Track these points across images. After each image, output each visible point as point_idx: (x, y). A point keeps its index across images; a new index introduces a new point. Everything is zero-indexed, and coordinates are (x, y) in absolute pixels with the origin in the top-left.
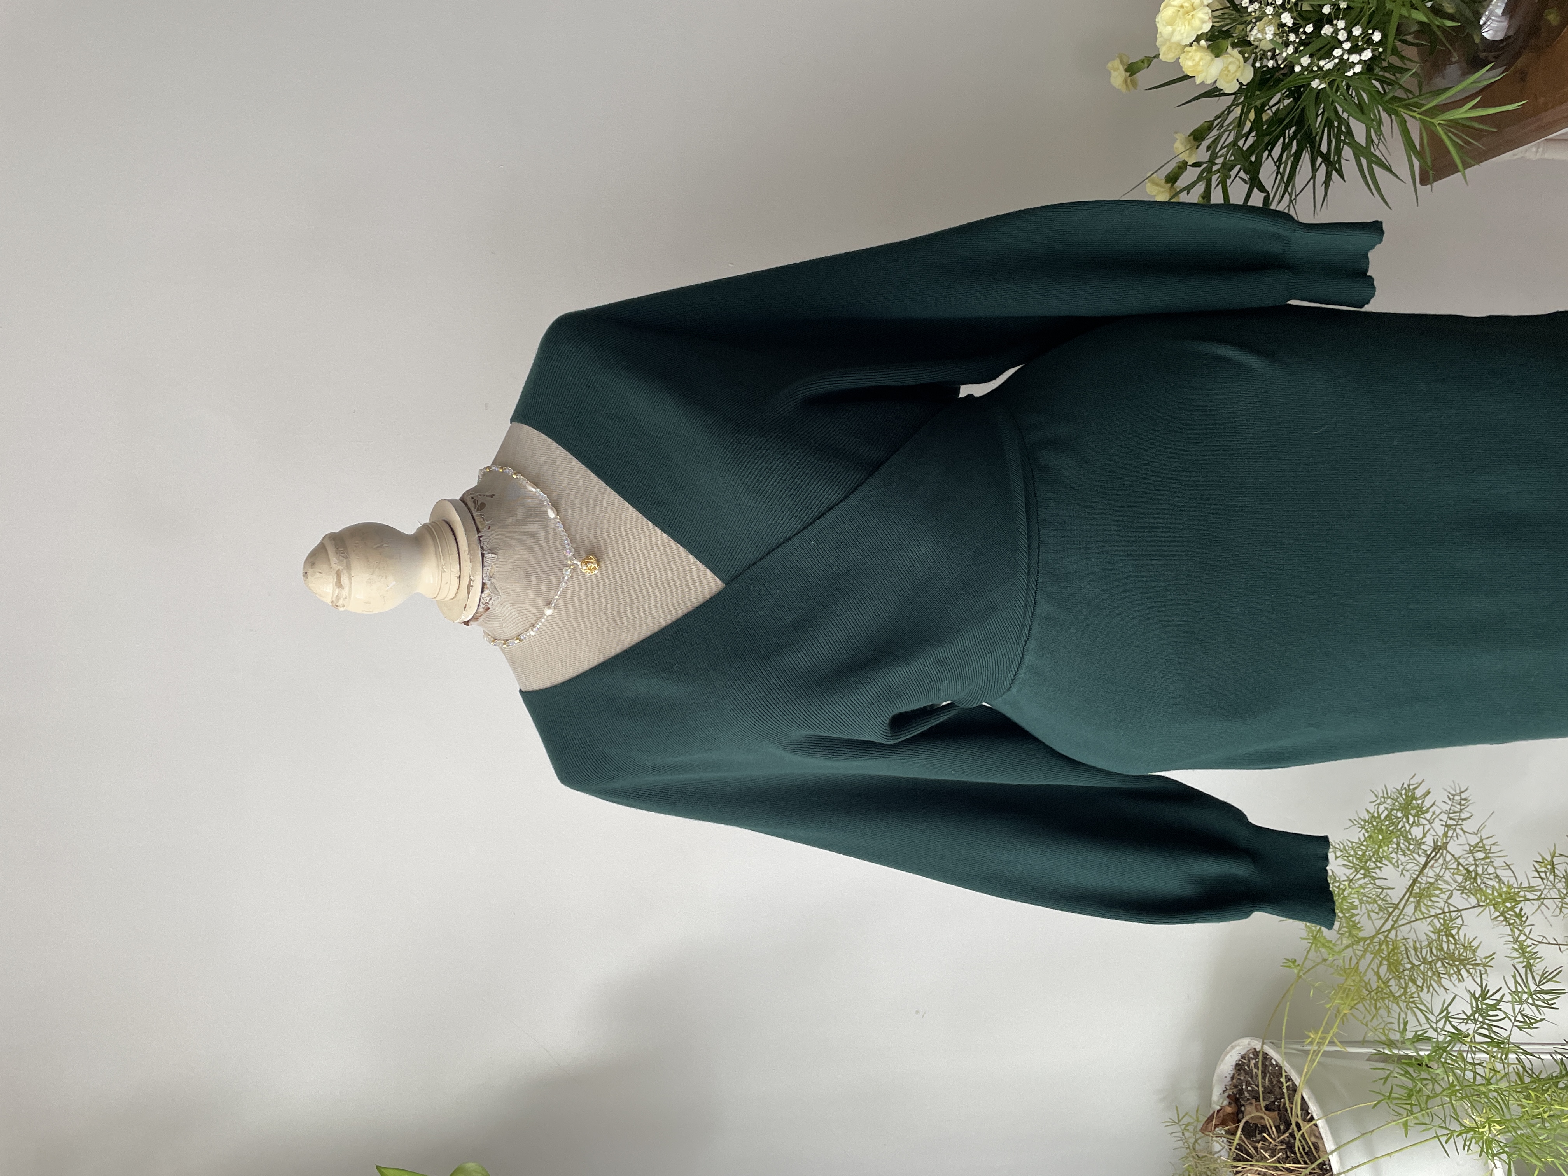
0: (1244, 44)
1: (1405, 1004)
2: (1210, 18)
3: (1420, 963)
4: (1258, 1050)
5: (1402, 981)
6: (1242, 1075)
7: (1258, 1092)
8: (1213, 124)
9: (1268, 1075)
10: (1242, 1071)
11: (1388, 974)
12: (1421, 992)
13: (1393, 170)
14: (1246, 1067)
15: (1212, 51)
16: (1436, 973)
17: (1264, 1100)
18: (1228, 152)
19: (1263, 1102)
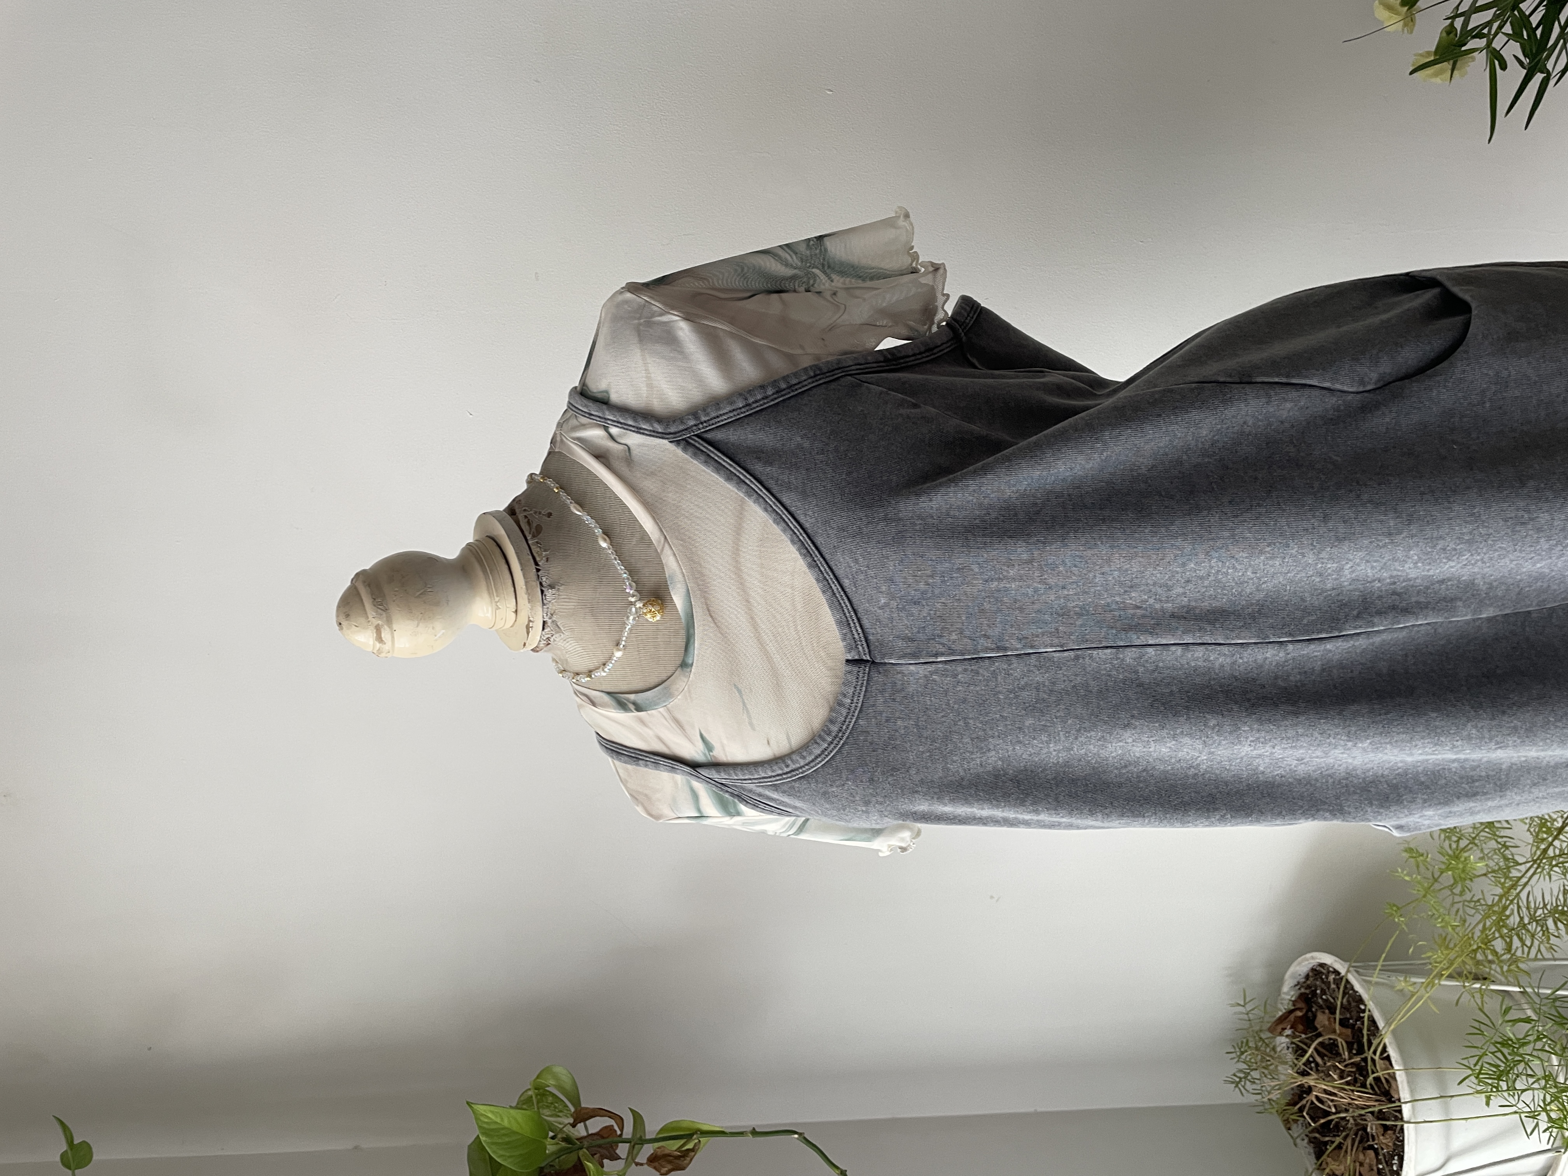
4: (1340, 972)
10: (1318, 978)
14: (1324, 977)
19: (1338, 1016)
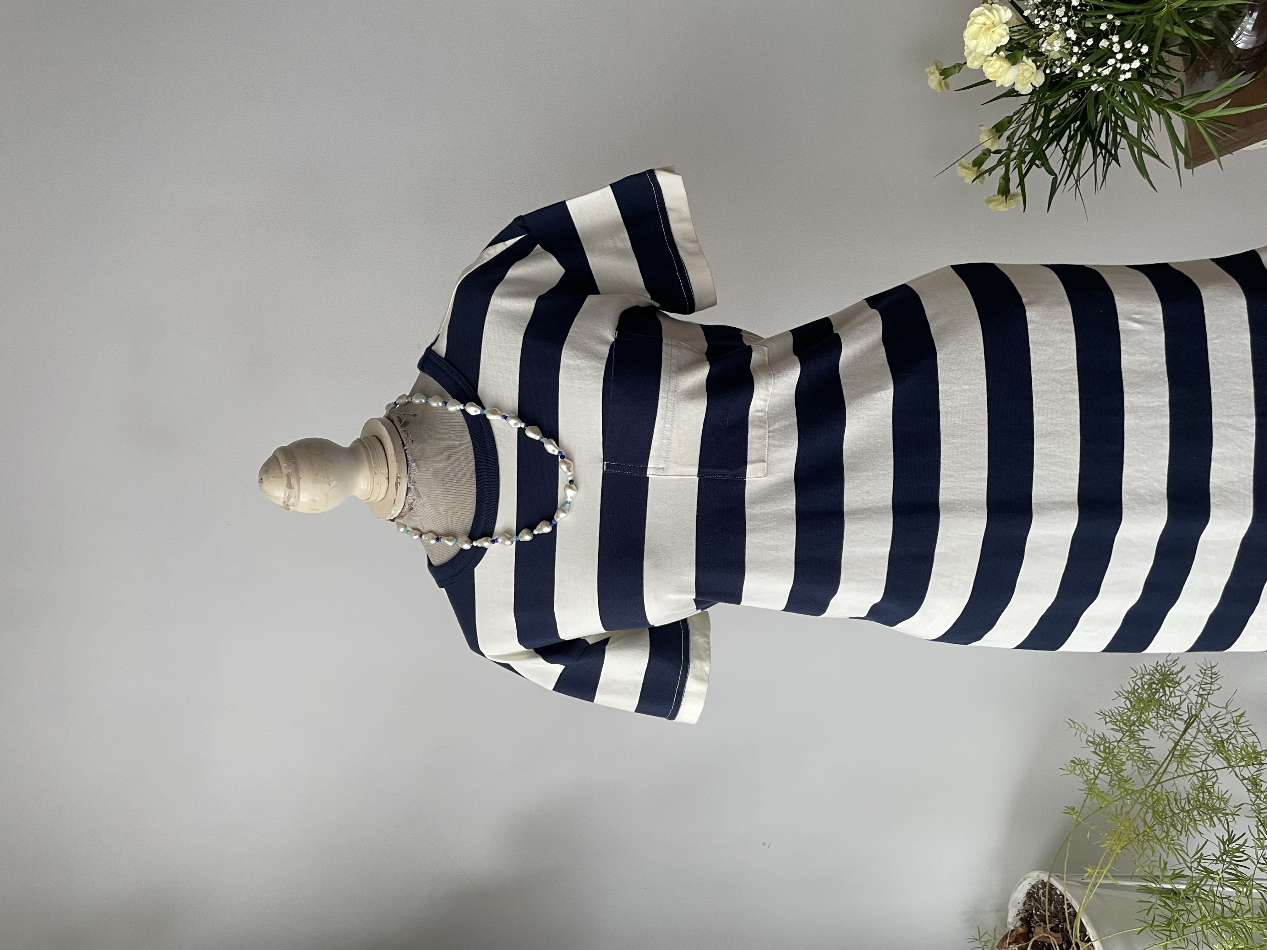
0: (1037, 55)
1: (1167, 845)
2: (1007, 34)
3: (1180, 811)
4: (1045, 881)
5: (1165, 827)
6: (1032, 901)
7: (1045, 916)
8: (1012, 119)
9: (1053, 902)
10: (1032, 899)
11: (1153, 820)
12: (1180, 835)
13: (1160, 157)
14: (1035, 895)
15: (1009, 60)
16: (1193, 820)
17: (1049, 923)
18: (1023, 142)
19: (1049, 925)
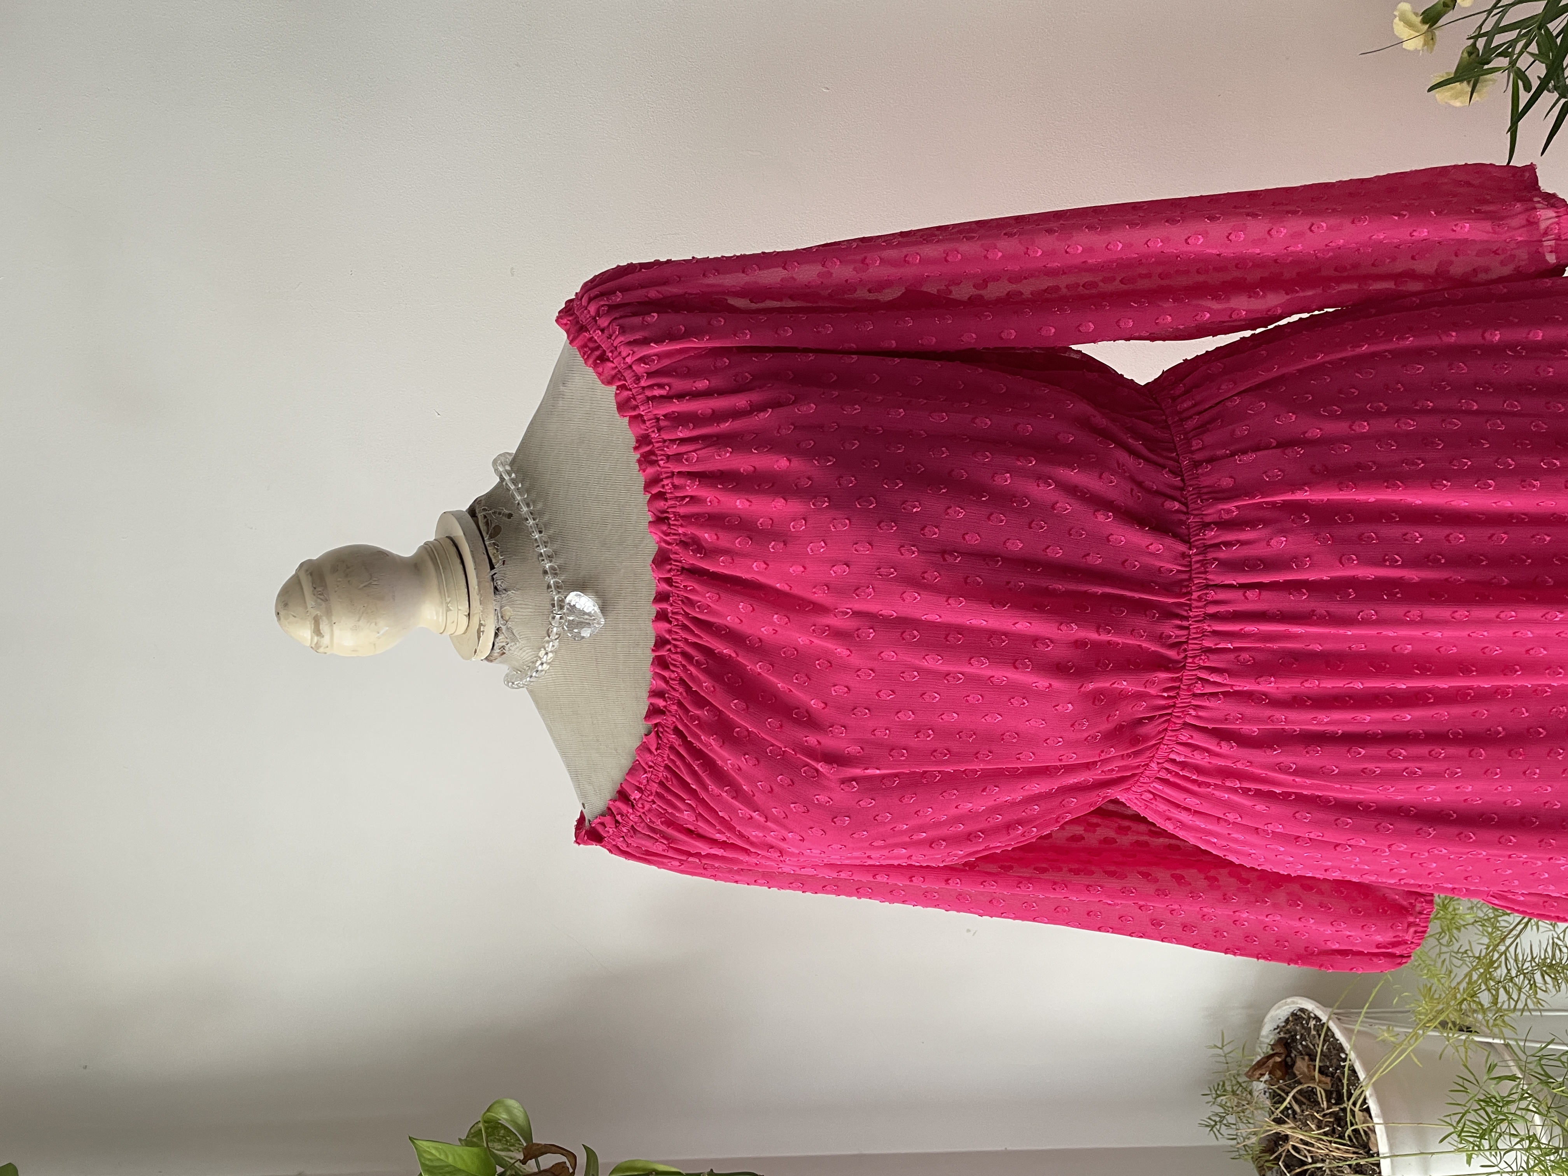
4: (1322, 1020)
6: (1298, 1025)
17: (1319, 1062)
19: (1317, 1063)
